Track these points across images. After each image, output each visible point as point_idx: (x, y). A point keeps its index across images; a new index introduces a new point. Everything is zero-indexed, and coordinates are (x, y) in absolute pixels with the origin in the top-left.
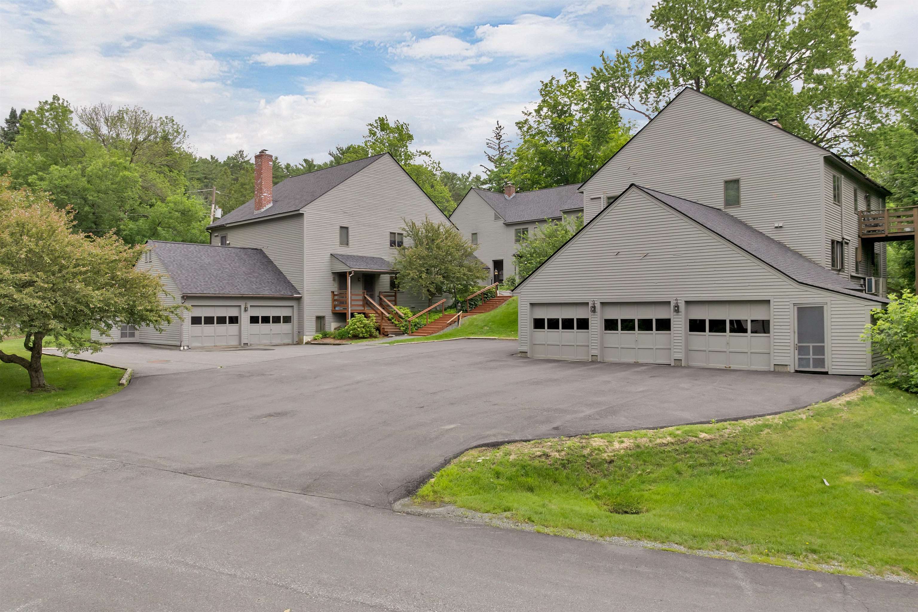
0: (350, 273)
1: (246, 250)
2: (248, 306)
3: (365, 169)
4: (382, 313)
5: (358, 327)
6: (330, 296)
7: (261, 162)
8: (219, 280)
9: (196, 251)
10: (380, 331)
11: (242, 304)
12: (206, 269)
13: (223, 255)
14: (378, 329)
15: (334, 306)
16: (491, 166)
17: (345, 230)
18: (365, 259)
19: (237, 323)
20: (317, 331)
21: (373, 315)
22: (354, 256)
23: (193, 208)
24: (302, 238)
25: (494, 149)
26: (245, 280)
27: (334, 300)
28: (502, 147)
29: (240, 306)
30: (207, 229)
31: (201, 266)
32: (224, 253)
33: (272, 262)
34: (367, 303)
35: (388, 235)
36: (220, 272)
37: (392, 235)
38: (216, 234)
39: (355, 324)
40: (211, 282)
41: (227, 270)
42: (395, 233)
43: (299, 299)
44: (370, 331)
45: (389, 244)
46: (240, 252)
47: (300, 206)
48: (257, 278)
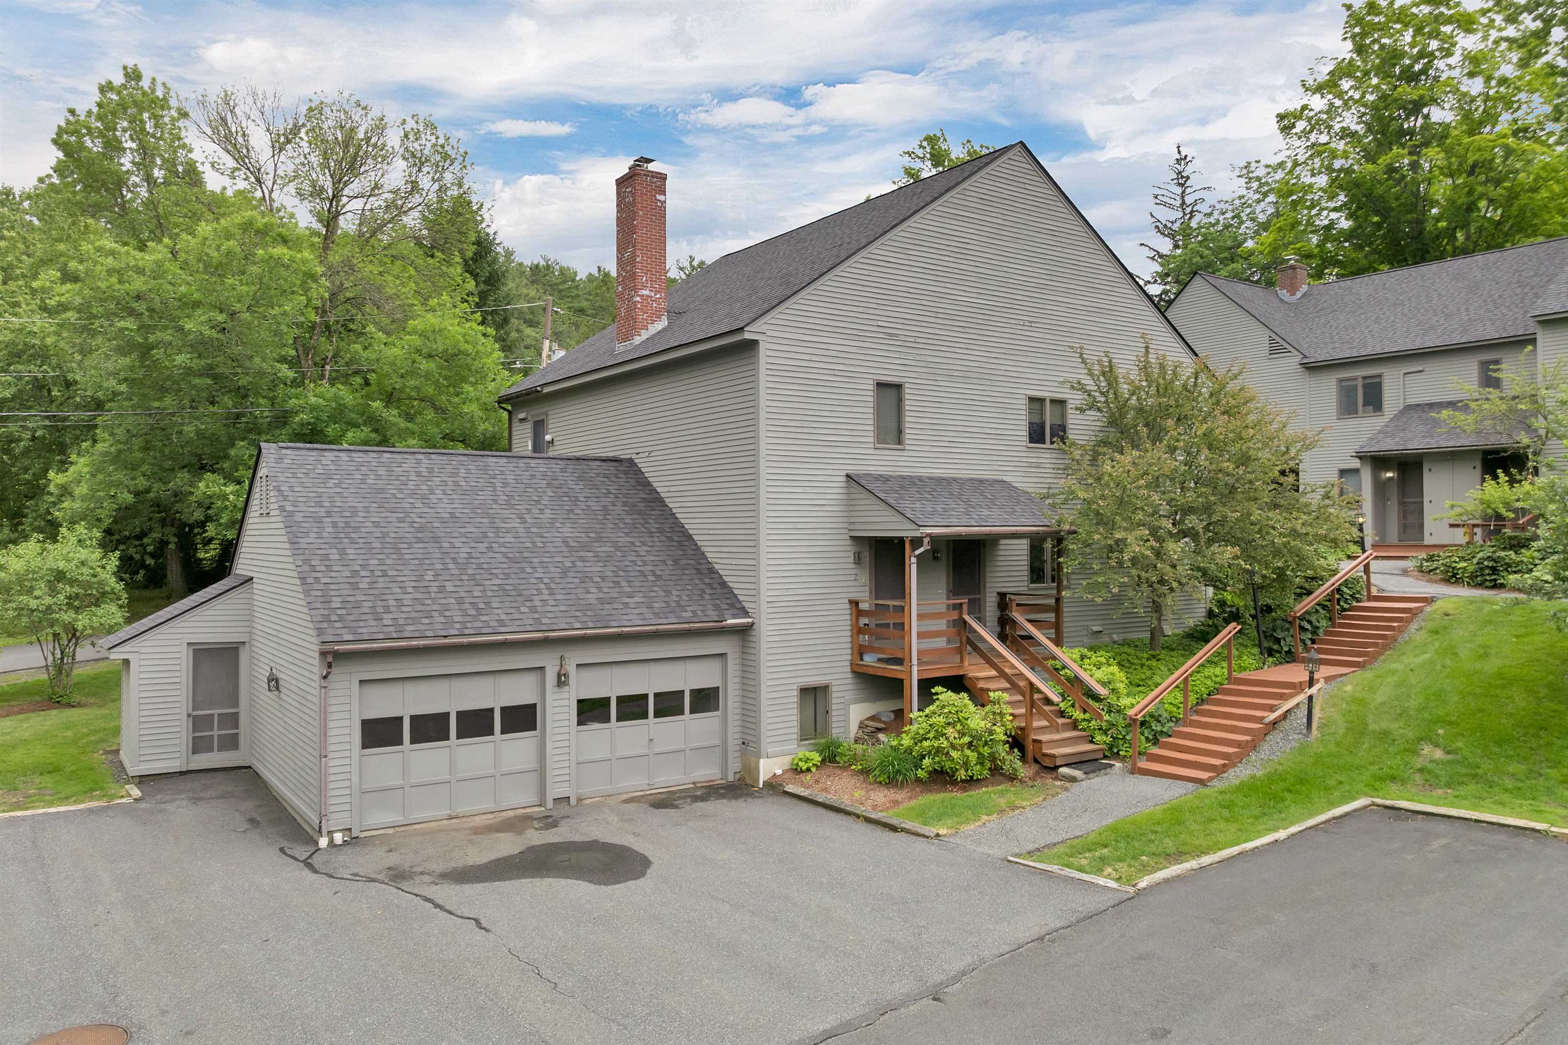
0: (916, 542)
1: (583, 466)
2: (571, 669)
3: (953, 193)
4: (1031, 684)
5: (953, 747)
6: (843, 618)
7: (633, 195)
8: (472, 578)
9: (419, 474)
10: (1022, 749)
11: (549, 661)
12: (436, 540)
13: (505, 485)
14: (1017, 742)
15: (860, 651)
16: (1165, 246)
17: (891, 394)
18: (955, 488)
19: (534, 728)
20: (803, 738)
21: (1000, 694)
22: (920, 479)
23: (469, 347)
24: (754, 425)
25: (1171, 207)
26: (565, 573)
27: (858, 631)
28: (1188, 202)
29: (542, 669)
30: (499, 402)
31: (420, 530)
32: (511, 478)
33: (661, 501)
34: (969, 642)
35: (1023, 404)
36: (482, 547)
37: (1037, 406)
38: (522, 416)
39: (939, 735)
40: (441, 589)
41: (509, 538)
42: (1041, 400)
43: (744, 632)
44: (993, 758)
45: (1025, 433)
46: (563, 470)
47: (746, 318)
48: (607, 560)
